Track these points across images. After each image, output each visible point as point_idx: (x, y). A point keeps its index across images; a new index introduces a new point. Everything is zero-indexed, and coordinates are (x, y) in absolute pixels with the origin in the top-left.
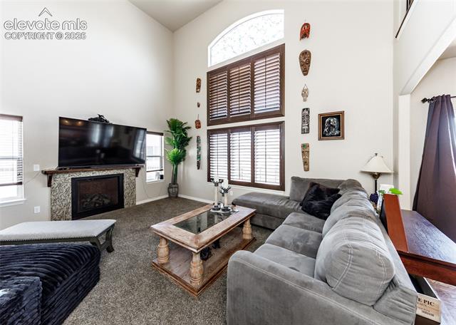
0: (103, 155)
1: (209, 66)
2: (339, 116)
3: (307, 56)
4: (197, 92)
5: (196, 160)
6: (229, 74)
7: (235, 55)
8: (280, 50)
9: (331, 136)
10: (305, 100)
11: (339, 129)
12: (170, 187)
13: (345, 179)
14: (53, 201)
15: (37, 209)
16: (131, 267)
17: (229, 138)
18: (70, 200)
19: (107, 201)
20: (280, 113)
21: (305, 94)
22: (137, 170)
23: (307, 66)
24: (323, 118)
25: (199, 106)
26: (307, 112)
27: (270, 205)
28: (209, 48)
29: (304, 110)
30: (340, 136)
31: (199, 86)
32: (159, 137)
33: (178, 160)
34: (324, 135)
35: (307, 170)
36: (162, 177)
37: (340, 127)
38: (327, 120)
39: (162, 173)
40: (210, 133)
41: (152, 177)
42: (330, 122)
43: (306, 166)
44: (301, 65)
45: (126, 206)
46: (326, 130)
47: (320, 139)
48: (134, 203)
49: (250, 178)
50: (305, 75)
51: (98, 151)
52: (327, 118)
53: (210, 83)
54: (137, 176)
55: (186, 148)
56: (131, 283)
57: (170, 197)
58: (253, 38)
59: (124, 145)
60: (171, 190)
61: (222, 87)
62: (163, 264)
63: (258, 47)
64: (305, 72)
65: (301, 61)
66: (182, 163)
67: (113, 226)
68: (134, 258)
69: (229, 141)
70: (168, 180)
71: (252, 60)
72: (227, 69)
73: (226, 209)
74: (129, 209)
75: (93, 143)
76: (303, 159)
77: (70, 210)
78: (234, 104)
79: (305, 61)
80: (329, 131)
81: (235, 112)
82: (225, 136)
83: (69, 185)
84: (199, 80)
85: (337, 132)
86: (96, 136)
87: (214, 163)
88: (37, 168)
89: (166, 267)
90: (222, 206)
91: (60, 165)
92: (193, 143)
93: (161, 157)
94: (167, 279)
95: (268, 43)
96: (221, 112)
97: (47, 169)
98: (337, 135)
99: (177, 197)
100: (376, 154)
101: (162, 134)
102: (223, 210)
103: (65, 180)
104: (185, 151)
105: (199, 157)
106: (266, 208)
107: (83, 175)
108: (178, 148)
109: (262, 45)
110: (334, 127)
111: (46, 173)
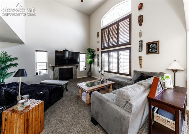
0: (68, 61)
1: (102, 27)
2: (157, 43)
3: (141, 18)
4: (98, 37)
5: (97, 63)
6: (109, 29)
7: (112, 21)
8: (129, 17)
9: (153, 52)
10: (140, 37)
11: (157, 49)
12: (88, 73)
13: (159, 72)
14: (54, 75)
15: (51, 77)
16: (71, 95)
17: (109, 54)
18: (58, 75)
19: (68, 76)
20: (130, 43)
21: (140, 34)
22: (77, 67)
23: (141, 22)
24: (149, 44)
25: (98, 43)
26: (141, 42)
27: (121, 81)
28: (102, 20)
29: (140, 41)
30: (157, 52)
31: (98, 35)
32: (85, 55)
33: (91, 63)
34: (149, 52)
35: (141, 67)
36: (86, 69)
37: (157, 48)
38: (151, 45)
39: (86, 68)
40: (102, 53)
41: (82, 69)
42: (152, 46)
43: (141, 66)
44: (139, 22)
45: (74, 78)
46: (150, 50)
47: (147, 54)
48: (76, 78)
49: (117, 71)
50: (140, 26)
51: (67, 60)
52: (151, 44)
53: (102, 33)
54: (77, 68)
55: (94, 59)
56: (70, 99)
57: (88, 77)
58: (118, 13)
59: (75, 58)
60: (88, 74)
61: (106, 34)
62: (80, 96)
63: (121, 16)
64: (141, 24)
65: (138, 20)
66: (92, 64)
67: (67, 83)
68: (73, 93)
69: (109, 56)
70: (88, 70)
71: (117, 23)
72: (108, 27)
73: (103, 81)
74: (75, 79)
75: (66, 57)
76: (140, 63)
77: (58, 78)
78: (111, 41)
79: (141, 20)
80: (152, 50)
81: (111, 44)
82: (107, 54)
83: (58, 70)
84: (98, 33)
85: (156, 51)
86: (67, 55)
87: (104, 64)
88: (50, 65)
89: (80, 97)
90: (101, 80)
91: (56, 64)
92: (96, 57)
93: (85, 62)
94: (80, 100)
95: (125, 14)
96: (106, 44)
97: (53, 66)
98: (156, 52)
99: (91, 77)
100: (175, 61)
101: (85, 54)
102: (102, 81)
103: (57, 69)
104: (93, 60)
105: (98, 62)
106: (120, 82)
107: (62, 67)
108: (91, 59)
109: (122, 16)
110: (154, 48)
111: (52, 67)
